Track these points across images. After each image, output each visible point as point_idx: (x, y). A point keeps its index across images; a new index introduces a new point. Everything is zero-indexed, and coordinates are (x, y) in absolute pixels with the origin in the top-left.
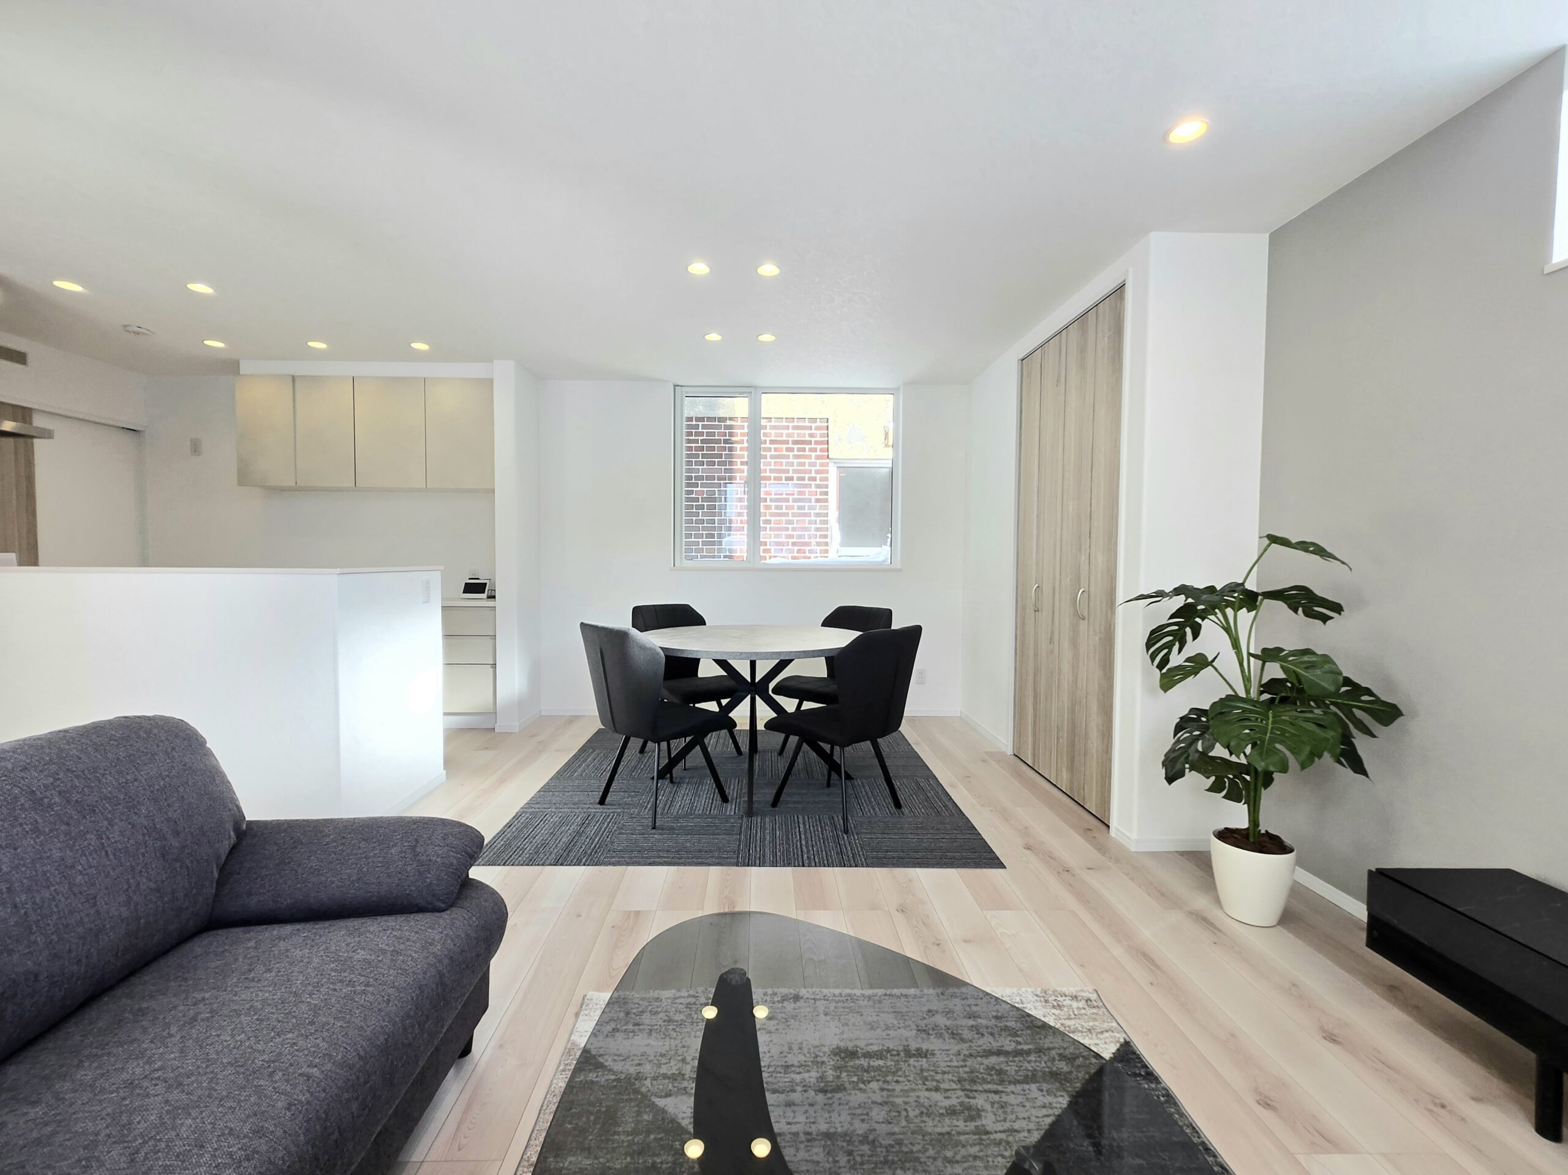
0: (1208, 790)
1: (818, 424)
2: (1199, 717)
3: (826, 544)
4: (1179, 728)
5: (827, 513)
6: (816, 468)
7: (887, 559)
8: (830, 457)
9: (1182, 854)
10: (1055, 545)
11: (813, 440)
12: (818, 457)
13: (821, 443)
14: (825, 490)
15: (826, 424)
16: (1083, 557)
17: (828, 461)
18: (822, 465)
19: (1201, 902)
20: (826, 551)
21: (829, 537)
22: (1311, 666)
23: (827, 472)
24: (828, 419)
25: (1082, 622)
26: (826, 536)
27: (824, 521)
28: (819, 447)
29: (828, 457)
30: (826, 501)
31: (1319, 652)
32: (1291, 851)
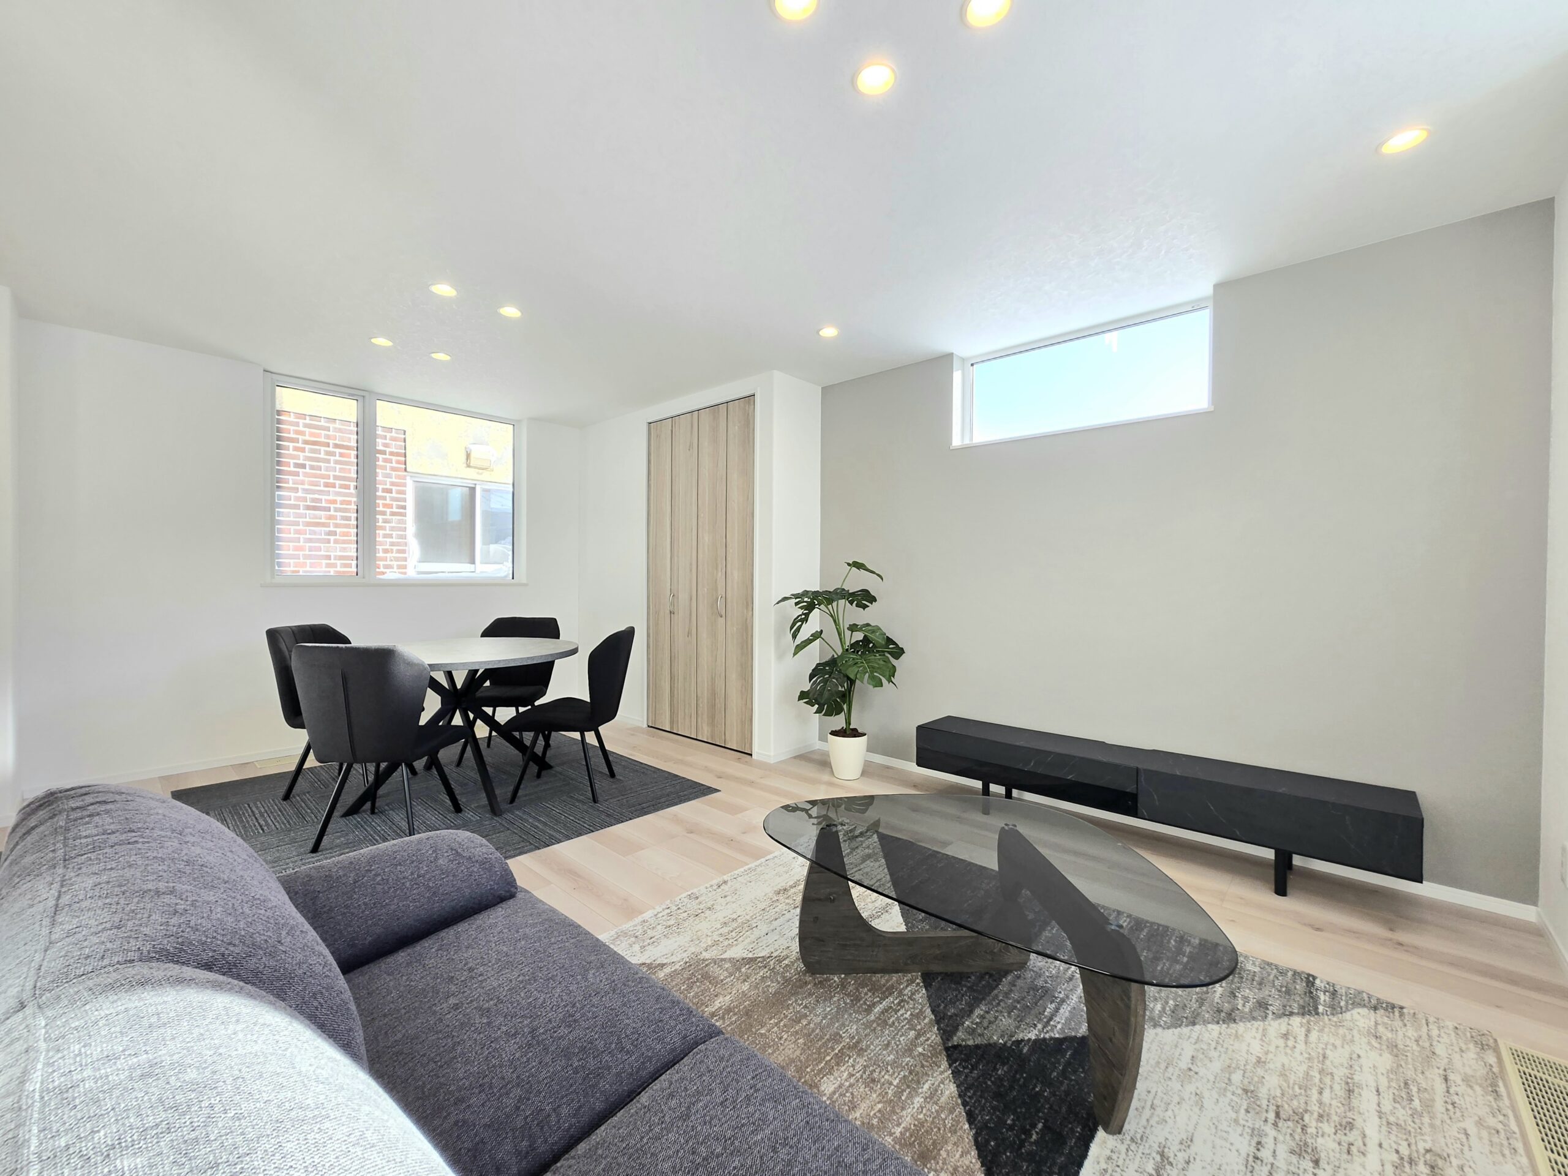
0: (815, 713)
1: (394, 434)
2: (825, 668)
3: (405, 559)
4: (811, 677)
5: (405, 528)
6: (391, 480)
7: (508, 574)
8: (408, 470)
9: (795, 757)
10: (691, 564)
11: (388, 450)
12: (393, 469)
13: (398, 454)
14: (403, 504)
15: (403, 436)
16: (720, 574)
17: (405, 473)
18: (398, 477)
19: (826, 777)
20: (405, 567)
21: (407, 552)
22: (873, 632)
23: (404, 485)
24: (405, 432)
25: (720, 618)
26: (404, 552)
27: (402, 535)
28: (394, 458)
29: (405, 470)
30: (404, 515)
31: (873, 625)
32: (865, 735)
